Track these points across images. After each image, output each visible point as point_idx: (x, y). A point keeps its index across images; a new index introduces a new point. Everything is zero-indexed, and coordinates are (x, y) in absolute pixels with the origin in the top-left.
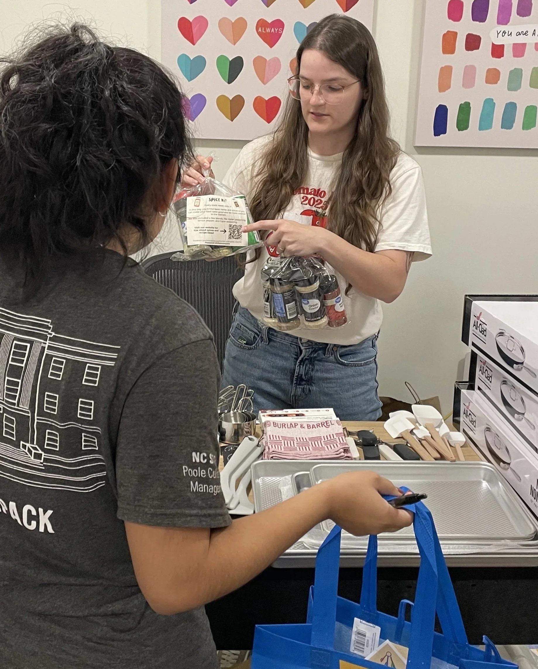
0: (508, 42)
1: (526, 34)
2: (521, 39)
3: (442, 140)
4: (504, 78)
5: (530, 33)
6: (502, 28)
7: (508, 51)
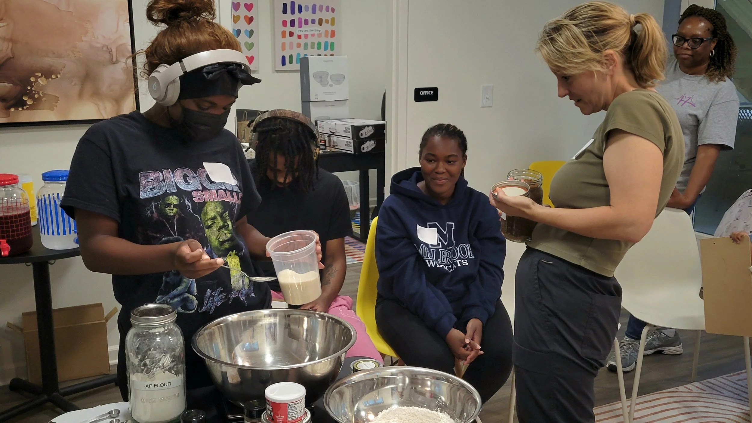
0: (302, 34)
1: (308, 31)
2: (306, 33)
3: (284, 68)
4: (302, 46)
5: (309, 31)
6: (300, 29)
7: (303, 37)
